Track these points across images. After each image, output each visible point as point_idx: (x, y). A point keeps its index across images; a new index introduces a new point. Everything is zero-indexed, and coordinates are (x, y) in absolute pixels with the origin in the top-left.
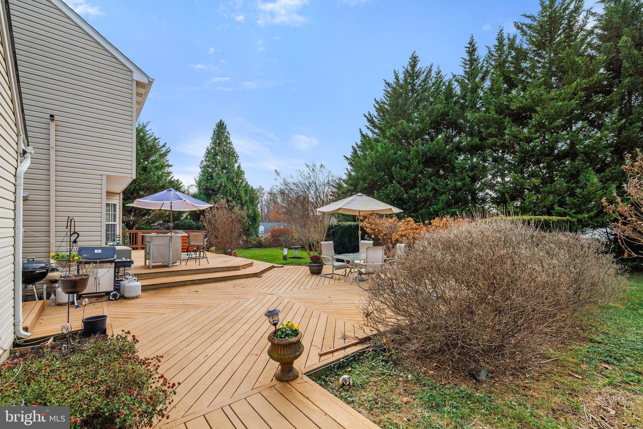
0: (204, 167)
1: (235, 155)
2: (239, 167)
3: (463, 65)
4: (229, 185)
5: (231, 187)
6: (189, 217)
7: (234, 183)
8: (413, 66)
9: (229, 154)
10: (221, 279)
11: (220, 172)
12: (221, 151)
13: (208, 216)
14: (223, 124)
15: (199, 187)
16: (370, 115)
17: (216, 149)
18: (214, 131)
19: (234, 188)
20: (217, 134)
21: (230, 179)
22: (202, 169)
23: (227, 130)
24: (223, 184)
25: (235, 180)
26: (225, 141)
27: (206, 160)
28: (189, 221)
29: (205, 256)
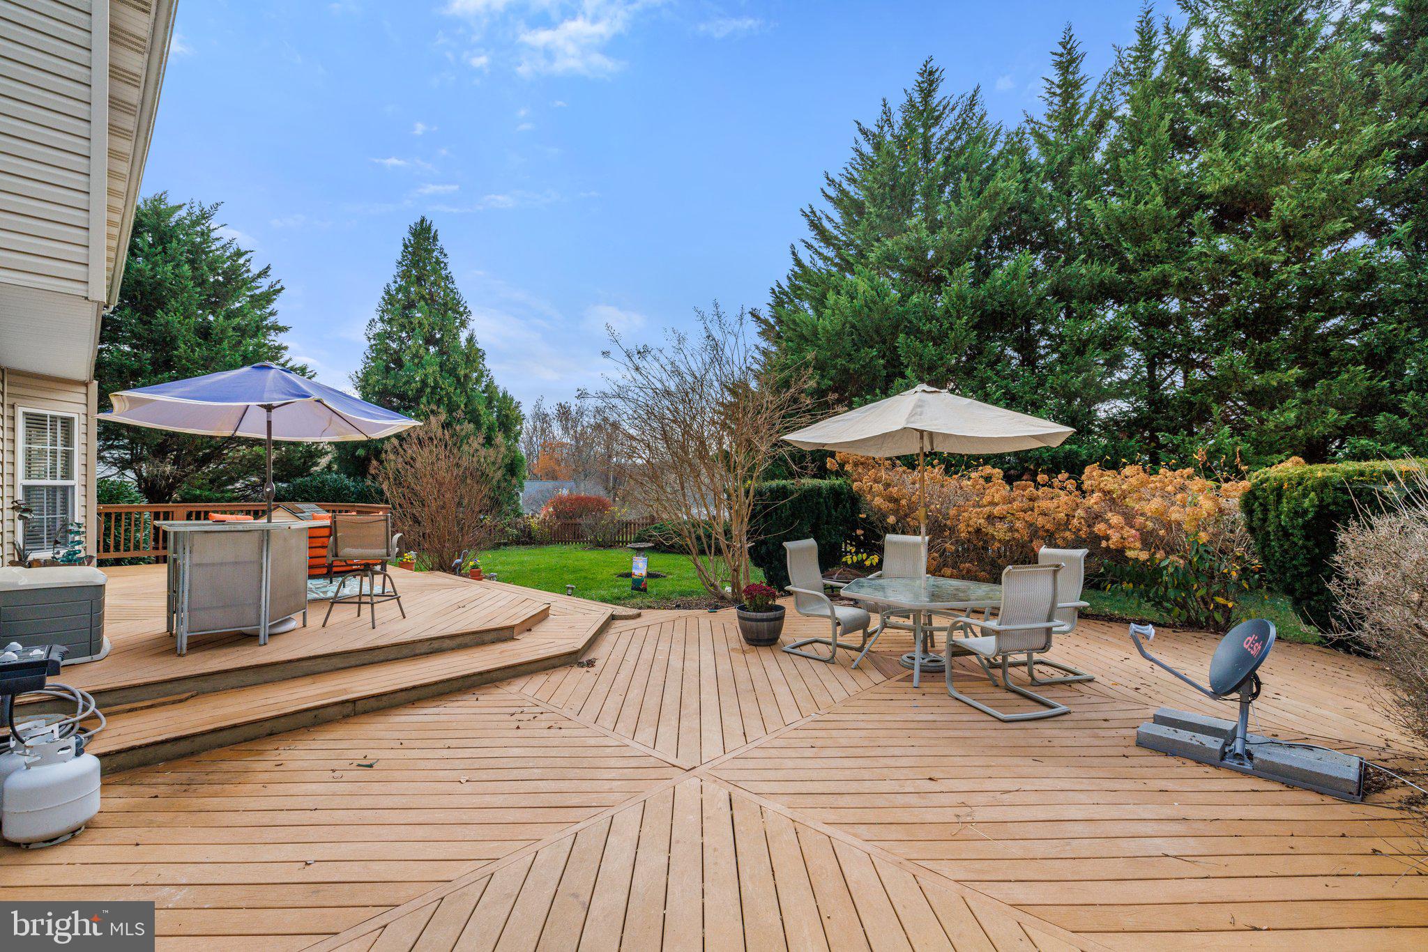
0: (377, 336)
1: (462, 309)
2: (471, 340)
3: (1047, 96)
4: (447, 384)
5: (451, 389)
6: (335, 467)
7: (458, 380)
8: (927, 93)
9: (445, 304)
10: (456, 685)
11: (422, 351)
12: (423, 297)
13: (393, 462)
14: (429, 229)
15: (364, 387)
16: (813, 212)
17: (409, 292)
18: (406, 246)
19: (458, 391)
20: (413, 254)
21: (448, 369)
22: (373, 342)
23: (439, 244)
24: (431, 381)
25: (462, 373)
26: (435, 271)
27: (382, 320)
28: (335, 476)
29: (389, 588)
